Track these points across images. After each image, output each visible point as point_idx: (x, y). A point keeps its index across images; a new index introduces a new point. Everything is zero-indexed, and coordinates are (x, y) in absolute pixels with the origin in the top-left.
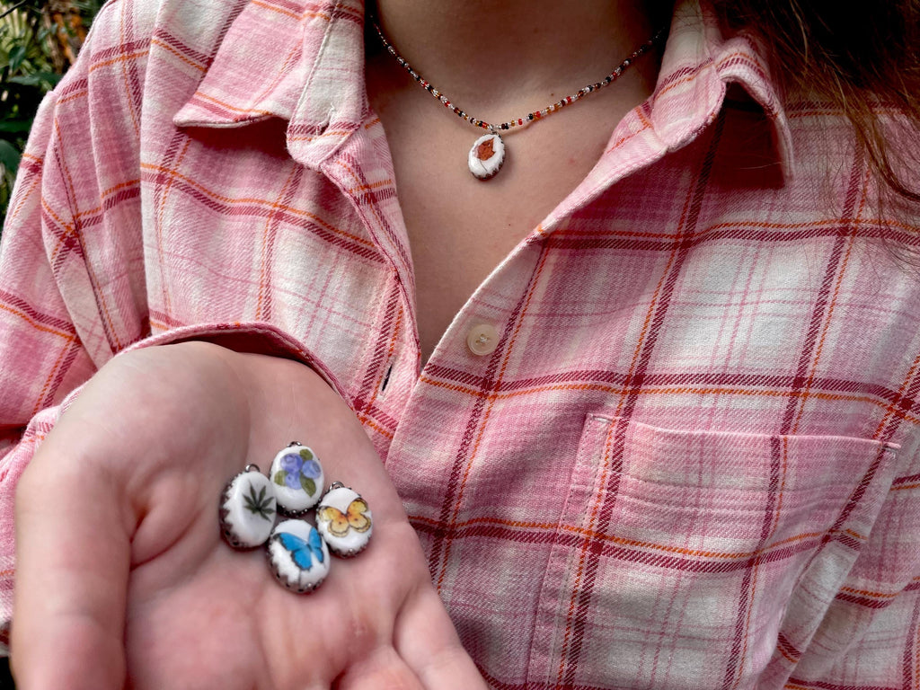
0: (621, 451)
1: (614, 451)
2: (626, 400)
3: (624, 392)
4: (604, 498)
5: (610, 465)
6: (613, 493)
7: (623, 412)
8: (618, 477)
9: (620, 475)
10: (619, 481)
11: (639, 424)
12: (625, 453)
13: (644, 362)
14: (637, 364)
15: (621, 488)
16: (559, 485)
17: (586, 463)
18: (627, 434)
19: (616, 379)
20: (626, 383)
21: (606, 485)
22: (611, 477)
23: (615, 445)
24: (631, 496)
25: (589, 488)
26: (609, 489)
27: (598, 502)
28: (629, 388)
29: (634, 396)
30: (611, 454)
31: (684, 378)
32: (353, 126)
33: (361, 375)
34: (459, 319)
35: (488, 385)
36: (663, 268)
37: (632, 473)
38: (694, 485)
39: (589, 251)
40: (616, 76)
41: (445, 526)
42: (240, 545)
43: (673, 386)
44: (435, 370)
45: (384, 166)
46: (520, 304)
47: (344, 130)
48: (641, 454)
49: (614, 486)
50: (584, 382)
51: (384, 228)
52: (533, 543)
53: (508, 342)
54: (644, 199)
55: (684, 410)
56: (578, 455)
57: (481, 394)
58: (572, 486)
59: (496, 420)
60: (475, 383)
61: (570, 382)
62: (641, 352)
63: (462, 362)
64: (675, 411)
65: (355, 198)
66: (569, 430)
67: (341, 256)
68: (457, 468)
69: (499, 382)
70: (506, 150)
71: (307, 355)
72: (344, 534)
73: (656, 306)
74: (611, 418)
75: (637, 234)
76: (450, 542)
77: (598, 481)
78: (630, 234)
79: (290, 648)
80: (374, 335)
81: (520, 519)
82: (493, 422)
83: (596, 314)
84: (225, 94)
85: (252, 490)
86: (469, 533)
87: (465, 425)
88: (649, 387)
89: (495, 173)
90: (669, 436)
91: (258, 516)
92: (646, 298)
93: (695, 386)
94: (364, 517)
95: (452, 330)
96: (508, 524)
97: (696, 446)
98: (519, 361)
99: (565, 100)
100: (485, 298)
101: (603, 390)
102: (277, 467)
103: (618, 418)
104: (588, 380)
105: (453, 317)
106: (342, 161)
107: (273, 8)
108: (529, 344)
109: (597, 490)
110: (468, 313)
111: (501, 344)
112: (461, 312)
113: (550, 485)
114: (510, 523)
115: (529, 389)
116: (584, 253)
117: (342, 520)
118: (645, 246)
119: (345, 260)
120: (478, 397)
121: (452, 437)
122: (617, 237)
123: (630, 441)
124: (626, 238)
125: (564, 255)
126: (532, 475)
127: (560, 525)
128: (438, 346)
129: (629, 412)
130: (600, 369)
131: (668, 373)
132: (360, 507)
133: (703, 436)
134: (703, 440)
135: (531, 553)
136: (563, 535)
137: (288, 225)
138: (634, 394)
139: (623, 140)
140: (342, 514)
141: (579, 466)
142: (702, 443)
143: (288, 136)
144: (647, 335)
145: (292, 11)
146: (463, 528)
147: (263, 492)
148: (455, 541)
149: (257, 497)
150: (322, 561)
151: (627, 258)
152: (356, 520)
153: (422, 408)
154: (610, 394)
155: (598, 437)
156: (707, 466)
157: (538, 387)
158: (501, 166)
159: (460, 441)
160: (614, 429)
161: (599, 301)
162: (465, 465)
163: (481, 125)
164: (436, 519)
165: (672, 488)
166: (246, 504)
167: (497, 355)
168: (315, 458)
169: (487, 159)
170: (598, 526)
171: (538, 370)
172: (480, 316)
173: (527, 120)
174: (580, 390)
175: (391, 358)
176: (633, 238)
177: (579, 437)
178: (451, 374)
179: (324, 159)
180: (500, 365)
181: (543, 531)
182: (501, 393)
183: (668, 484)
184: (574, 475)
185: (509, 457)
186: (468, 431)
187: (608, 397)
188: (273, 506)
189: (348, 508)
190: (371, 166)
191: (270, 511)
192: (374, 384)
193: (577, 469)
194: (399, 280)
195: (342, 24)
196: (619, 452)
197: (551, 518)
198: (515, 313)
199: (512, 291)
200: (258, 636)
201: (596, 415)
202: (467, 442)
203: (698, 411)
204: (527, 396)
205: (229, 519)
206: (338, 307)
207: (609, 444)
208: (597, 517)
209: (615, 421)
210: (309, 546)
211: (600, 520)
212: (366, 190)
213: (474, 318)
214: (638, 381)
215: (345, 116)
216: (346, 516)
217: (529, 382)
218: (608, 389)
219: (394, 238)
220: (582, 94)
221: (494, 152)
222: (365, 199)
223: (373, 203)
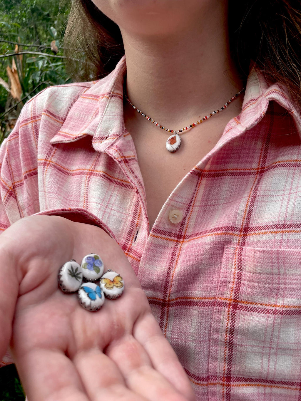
0: (241, 261)
1: (238, 261)
2: (241, 239)
3: (240, 236)
4: (236, 283)
5: (237, 268)
6: (240, 280)
7: (240, 244)
8: (241, 273)
9: (242, 272)
10: (242, 275)
11: (248, 248)
12: (243, 261)
13: (248, 222)
14: (245, 223)
15: (243, 278)
16: (215, 279)
17: (226, 268)
18: (243, 253)
19: (236, 230)
20: (241, 231)
21: (236, 277)
22: (238, 273)
23: (238, 258)
24: (248, 281)
25: (228, 279)
26: (237, 279)
27: (233, 285)
28: (242, 233)
29: (245, 237)
30: (237, 263)
31: (266, 227)
32: (118, 135)
33: (125, 235)
34: (164, 207)
35: (180, 237)
36: (253, 182)
37: (247, 270)
38: (276, 274)
39: (219, 177)
40: (225, 107)
41: (165, 301)
42: (66, 290)
43: (262, 231)
44: (156, 231)
45: (132, 150)
46: (191, 201)
47: (114, 137)
48: (250, 261)
49: (239, 277)
50: (221, 232)
51: (131, 173)
52: (205, 307)
53: (187, 218)
54: (242, 155)
55: (268, 241)
56: (222, 265)
57: (177, 241)
58: (221, 279)
59: (184, 251)
60: (174, 236)
61: (215, 232)
62: (246, 217)
63: (167, 227)
64: (264, 242)
65: (119, 161)
66: (217, 254)
67: (115, 188)
68: (168, 273)
69: (184, 235)
70: (181, 140)
71: (99, 221)
72: (111, 289)
73: (251, 198)
74: (235, 247)
75: (240, 170)
76: (168, 309)
77: (232, 275)
78: (237, 169)
79: (85, 331)
80: (130, 218)
81: (199, 296)
82: (183, 252)
83: (225, 204)
84: (70, 131)
85: (72, 268)
86: (177, 304)
87: (171, 254)
88: (251, 232)
89: (177, 149)
90: (261, 251)
91: (74, 278)
92: (246, 195)
93: (272, 230)
94: (121, 282)
95: (162, 212)
96: (193, 299)
97: (274, 256)
98: (193, 226)
99: (205, 118)
100: (175, 198)
101: (230, 235)
102: (84, 261)
103: (238, 246)
104: (223, 230)
105: (162, 207)
106: (114, 148)
107: (88, 98)
108: (196, 219)
109: (232, 280)
110: (168, 205)
111: (184, 219)
112: (165, 204)
113: (211, 279)
114: (194, 298)
115: (198, 237)
116: (217, 179)
117: (111, 283)
118: (244, 174)
119: (117, 189)
120: (176, 242)
121: (166, 260)
122: (231, 171)
123: (245, 256)
124: (235, 171)
125: (209, 180)
126: (202, 275)
127: (217, 298)
128: (156, 220)
129: (243, 244)
130: (228, 226)
131: (259, 225)
132: (119, 279)
133: (278, 251)
134: (278, 253)
135: (205, 311)
136: (219, 302)
137: (94, 177)
138: (245, 236)
139: (229, 130)
140: (111, 281)
141: (223, 270)
142: (278, 254)
143: (93, 141)
144: (248, 210)
145: (95, 98)
146: (173, 302)
147: (77, 269)
148: (170, 308)
149: (74, 271)
150: (101, 297)
151: (236, 179)
152: (117, 283)
153: (151, 248)
154: (234, 237)
155: (231, 256)
156: (281, 265)
157: (202, 236)
158: (179, 146)
159: (169, 261)
160: (237, 251)
161: (226, 198)
162: (172, 272)
163: (170, 131)
164: (161, 298)
165: (266, 276)
166: (69, 273)
167: (182, 224)
168: (100, 259)
169: (173, 144)
170: (234, 296)
171: (201, 229)
172: (173, 206)
173: (189, 127)
174: (220, 235)
175: (137, 227)
176: (238, 171)
177: (222, 257)
178: (163, 232)
179: (106, 148)
180: (185, 228)
181: (210, 301)
182: (185, 240)
183: (264, 274)
184: (221, 274)
185: (191, 267)
186: (172, 257)
187: (233, 238)
188: (81, 276)
189: (114, 279)
190: (126, 150)
191: (80, 278)
192: (131, 239)
193: (222, 271)
194: (138, 193)
195: (114, 99)
196: (240, 261)
197: (213, 294)
198: (189, 206)
199: (186, 195)
200: (71, 325)
201: (229, 246)
202: (172, 262)
203: (274, 241)
204: (197, 240)
205: (62, 279)
206: (115, 208)
207: (236, 258)
208: (233, 292)
209: (237, 248)
210: (95, 292)
211: (235, 293)
212: (124, 158)
213: (171, 207)
214: (246, 230)
215: (115, 132)
216: (113, 282)
217: (197, 234)
218: (233, 234)
219: (136, 177)
220: (211, 115)
221: (176, 141)
222: (123, 161)
223: (127, 163)
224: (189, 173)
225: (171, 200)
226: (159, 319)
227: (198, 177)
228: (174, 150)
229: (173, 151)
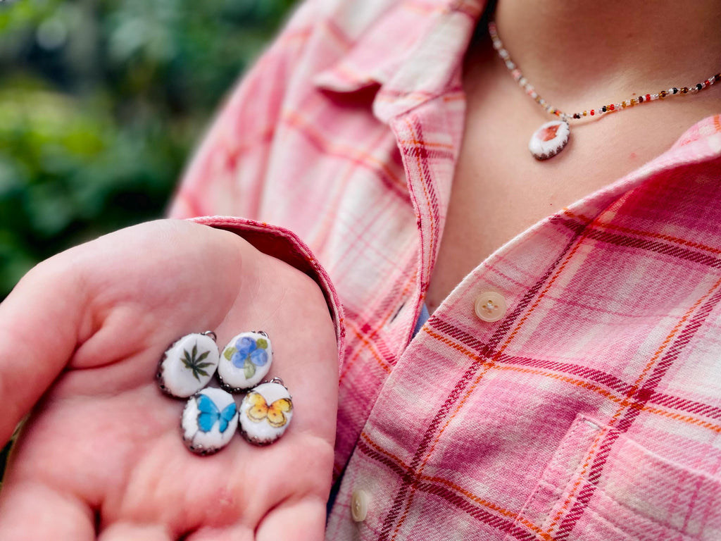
0: (602, 463)
1: (595, 461)
2: (625, 411)
3: (625, 404)
4: (571, 506)
5: (587, 474)
6: (582, 505)
7: (617, 424)
8: (592, 489)
9: (595, 489)
10: (592, 494)
11: (630, 441)
12: (606, 466)
13: (656, 378)
14: (647, 377)
15: (592, 502)
16: (529, 477)
17: (563, 463)
18: (613, 447)
19: (618, 386)
20: (629, 394)
21: (577, 493)
22: (585, 486)
23: (598, 455)
24: (601, 514)
25: (558, 491)
26: (579, 498)
27: (565, 508)
28: (632, 400)
29: (636, 411)
30: (591, 463)
31: (699, 408)
32: (431, 95)
33: (376, 304)
34: (468, 280)
35: (489, 353)
36: (710, 285)
37: (608, 490)
38: (676, 528)
39: (629, 249)
40: (708, 85)
41: (413, 473)
42: (165, 389)
43: (684, 413)
44: (438, 323)
45: (452, 133)
46: (540, 284)
47: (421, 96)
48: (623, 473)
49: (586, 496)
50: (581, 379)
51: (425, 181)
52: (487, 525)
53: (519, 318)
54: (708, 210)
55: (688, 443)
56: (557, 453)
57: (478, 359)
58: (541, 482)
59: (484, 388)
60: (476, 347)
61: (567, 374)
62: (655, 366)
63: (466, 323)
64: (679, 441)
65: (405, 149)
66: (554, 424)
67: (393, 202)
68: (436, 421)
69: (500, 353)
70: (569, 137)
71: (316, 264)
72: (258, 421)
73: (687, 323)
74: (602, 425)
75: (689, 244)
76: (414, 491)
77: (570, 486)
78: (681, 241)
80: (396, 273)
81: (480, 496)
82: (481, 388)
83: (620, 314)
85: (195, 349)
86: (433, 489)
87: (455, 383)
88: (655, 406)
89: (552, 155)
90: (658, 464)
91: (190, 371)
92: (678, 312)
93: (710, 420)
94: (283, 416)
95: (461, 289)
96: (468, 496)
97: (688, 486)
98: (526, 339)
99: (644, 97)
100: (499, 266)
101: (600, 393)
102: (233, 344)
103: (610, 428)
104: (586, 377)
105: (463, 277)
106: (408, 119)
108: (541, 326)
109: (566, 495)
110: (479, 276)
111: (512, 317)
112: (471, 274)
113: (520, 472)
114: (470, 496)
115: (525, 367)
116: (623, 251)
117: (262, 409)
118: (696, 258)
119: (395, 206)
120: (475, 361)
121: (441, 392)
122: (665, 242)
123: (615, 456)
124: (676, 245)
125: (602, 248)
126: (505, 457)
127: (518, 517)
128: (445, 302)
129: (625, 425)
130: (602, 371)
131: (682, 397)
132: (285, 406)
133: (702, 478)
134: (700, 482)
135: (483, 534)
136: (519, 528)
138: (636, 409)
140: (266, 404)
141: (555, 464)
142: (699, 485)
144: (666, 350)
146: (428, 482)
147: (204, 355)
148: (417, 492)
149: (197, 357)
150: (222, 431)
151: (670, 265)
152: (275, 415)
153: (419, 355)
154: (607, 400)
155: (583, 441)
156: (698, 513)
157: (534, 369)
158: (560, 150)
159: (446, 397)
160: (602, 438)
161: (626, 303)
162: (444, 421)
163: (555, 113)
164: (407, 464)
165: (648, 522)
166: (184, 358)
167: (504, 326)
168: (269, 350)
169: (548, 140)
170: (558, 533)
171: (541, 352)
172: (491, 283)
173: (600, 112)
174: (575, 385)
175: (404, 297)
176: (683, 246)
177: (563, 435)
178: (454, 331)
179: (395, 115)
180: (506, 338)
181: (501, 516)
182: (498, 364)
183: (645, 516)
184: (546, 471)
185: (483, 429)
186: (456, 391)
187: (605, 403)
188: (210, 371)
190: (434, 129)
191: (204, 373)
192: (384, 315)
193: (551, 466)
194: (420, 227)
196: (600, 463)
197: (512, 506)
198: (533, 291)
201: (587, 418)
202: (452, 401)
203: (706, 449)
204: (520, 374)
205: (165, 364)
206: (375, 244)
207: (592, 452)
208: (559, 523)
209: (605, 430)
210: (219, 415)
211: (561, 527)
212: (419, 145)
213: (485, 283)
214: (643, 395)
216: (269, 407)
217: (527, 361)
218: (606, 394)
220: (664, 94)
221: (556, 136)
222: (414, 152)
223: (422, 157)
224: (546, 220)
225: (489, 267)
226: (393, 501)
227: (574, 233)
228: (543, 155)
229: (540, 156)
